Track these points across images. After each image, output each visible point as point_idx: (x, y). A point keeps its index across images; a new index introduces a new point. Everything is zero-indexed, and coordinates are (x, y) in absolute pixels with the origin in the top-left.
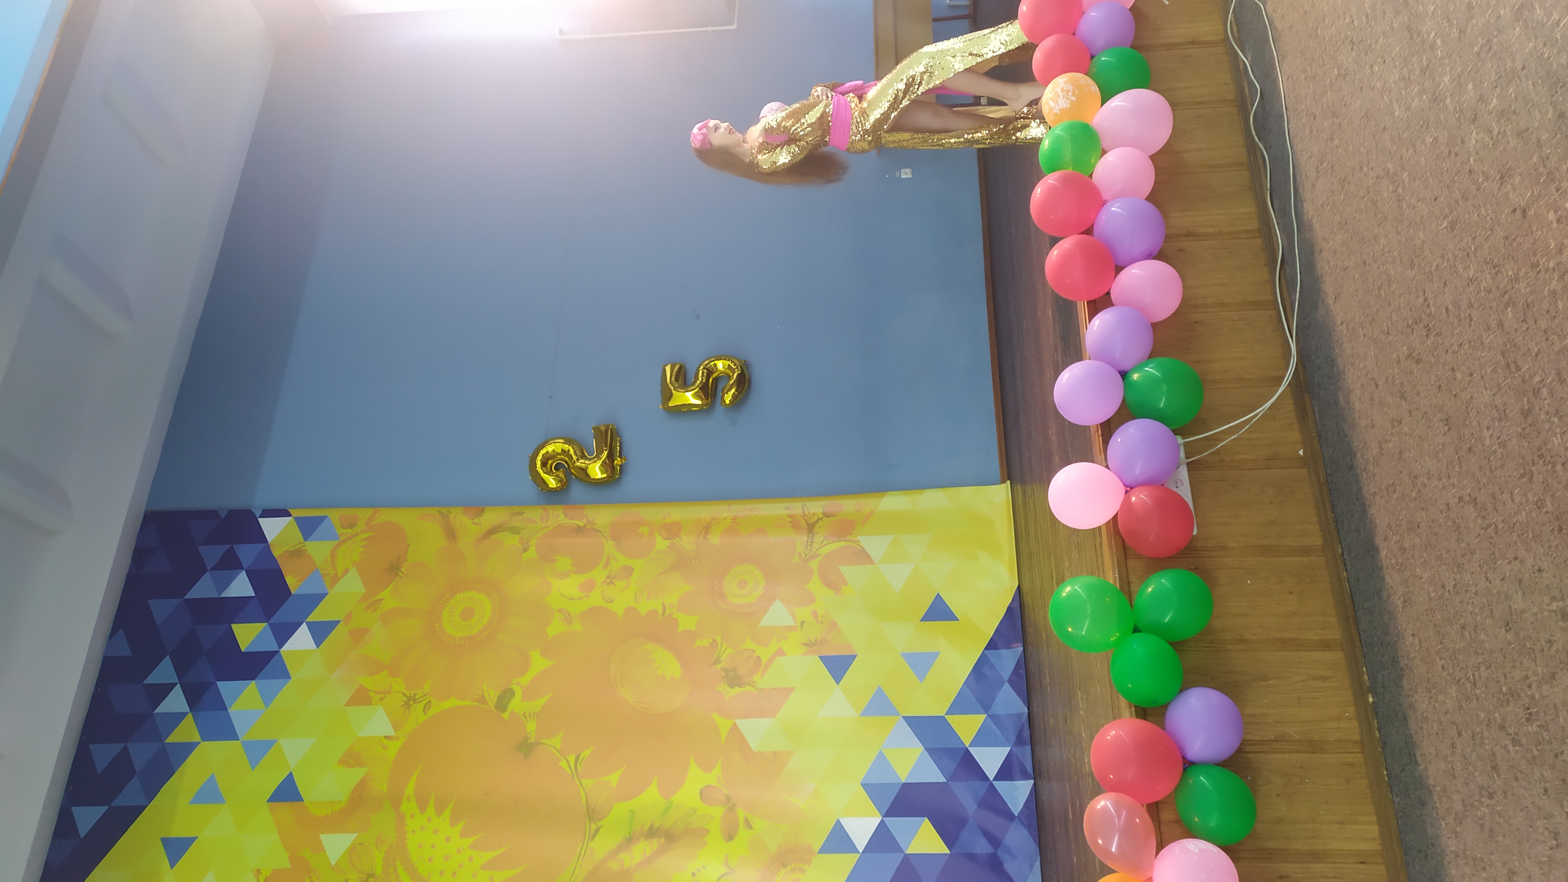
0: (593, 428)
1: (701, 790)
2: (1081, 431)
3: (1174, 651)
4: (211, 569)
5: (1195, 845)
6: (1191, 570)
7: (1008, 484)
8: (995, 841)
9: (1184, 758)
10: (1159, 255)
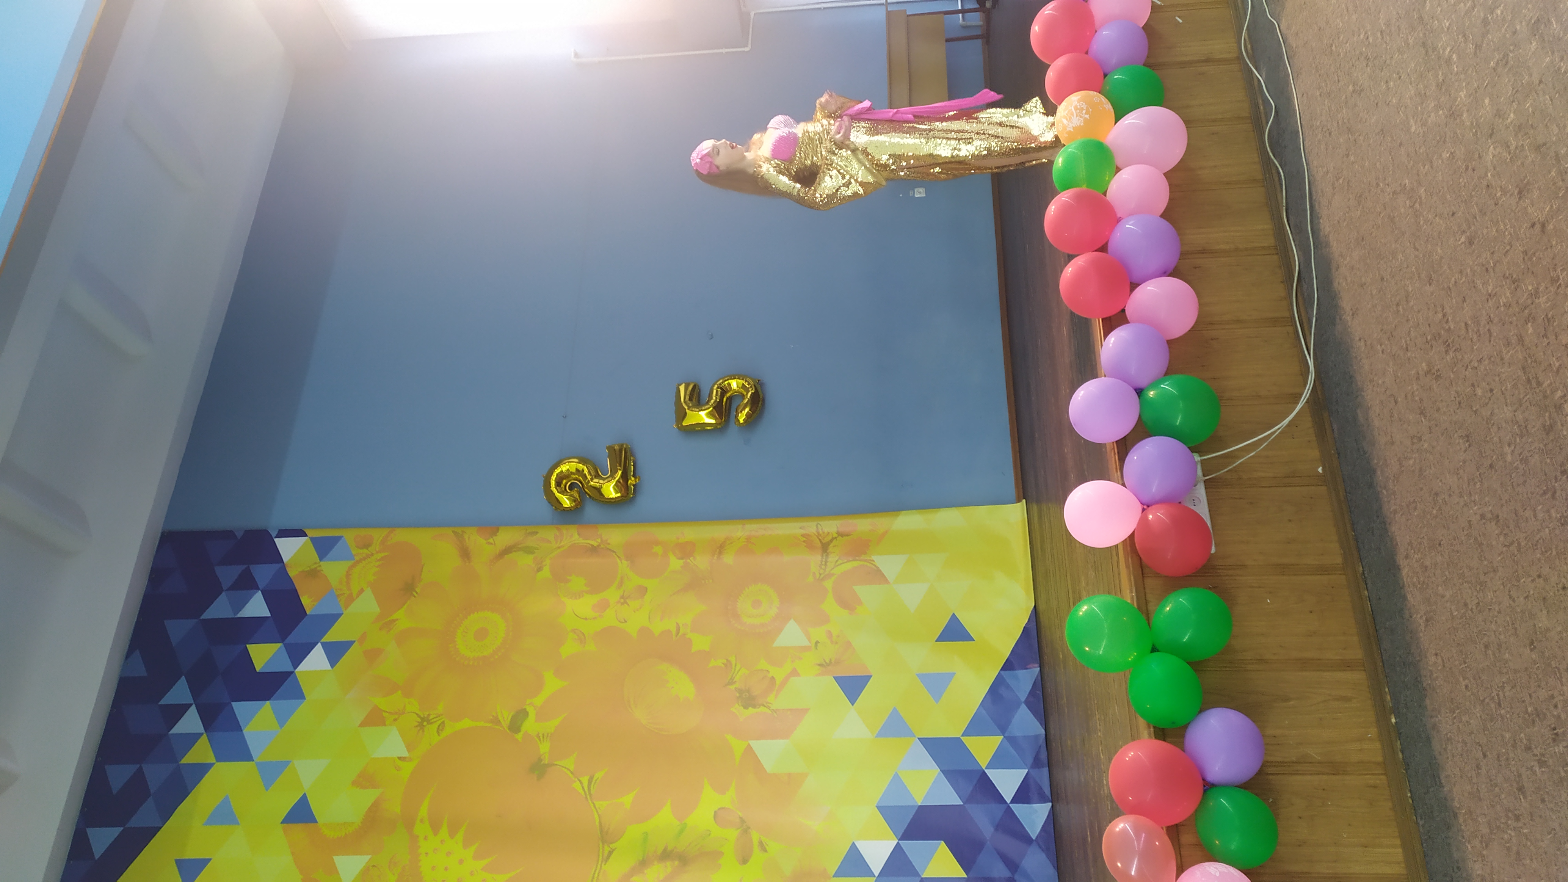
0: (607, 448)
1: (715, 812)
2: (1097, 449)
3: (1194, 672)
4: (226, 590)
5: (1217, 869)
6: (1210, 589)
7: (1023, 504)
8: (1012, 865)
9: (1204, 780)
10: (1174, 272)
